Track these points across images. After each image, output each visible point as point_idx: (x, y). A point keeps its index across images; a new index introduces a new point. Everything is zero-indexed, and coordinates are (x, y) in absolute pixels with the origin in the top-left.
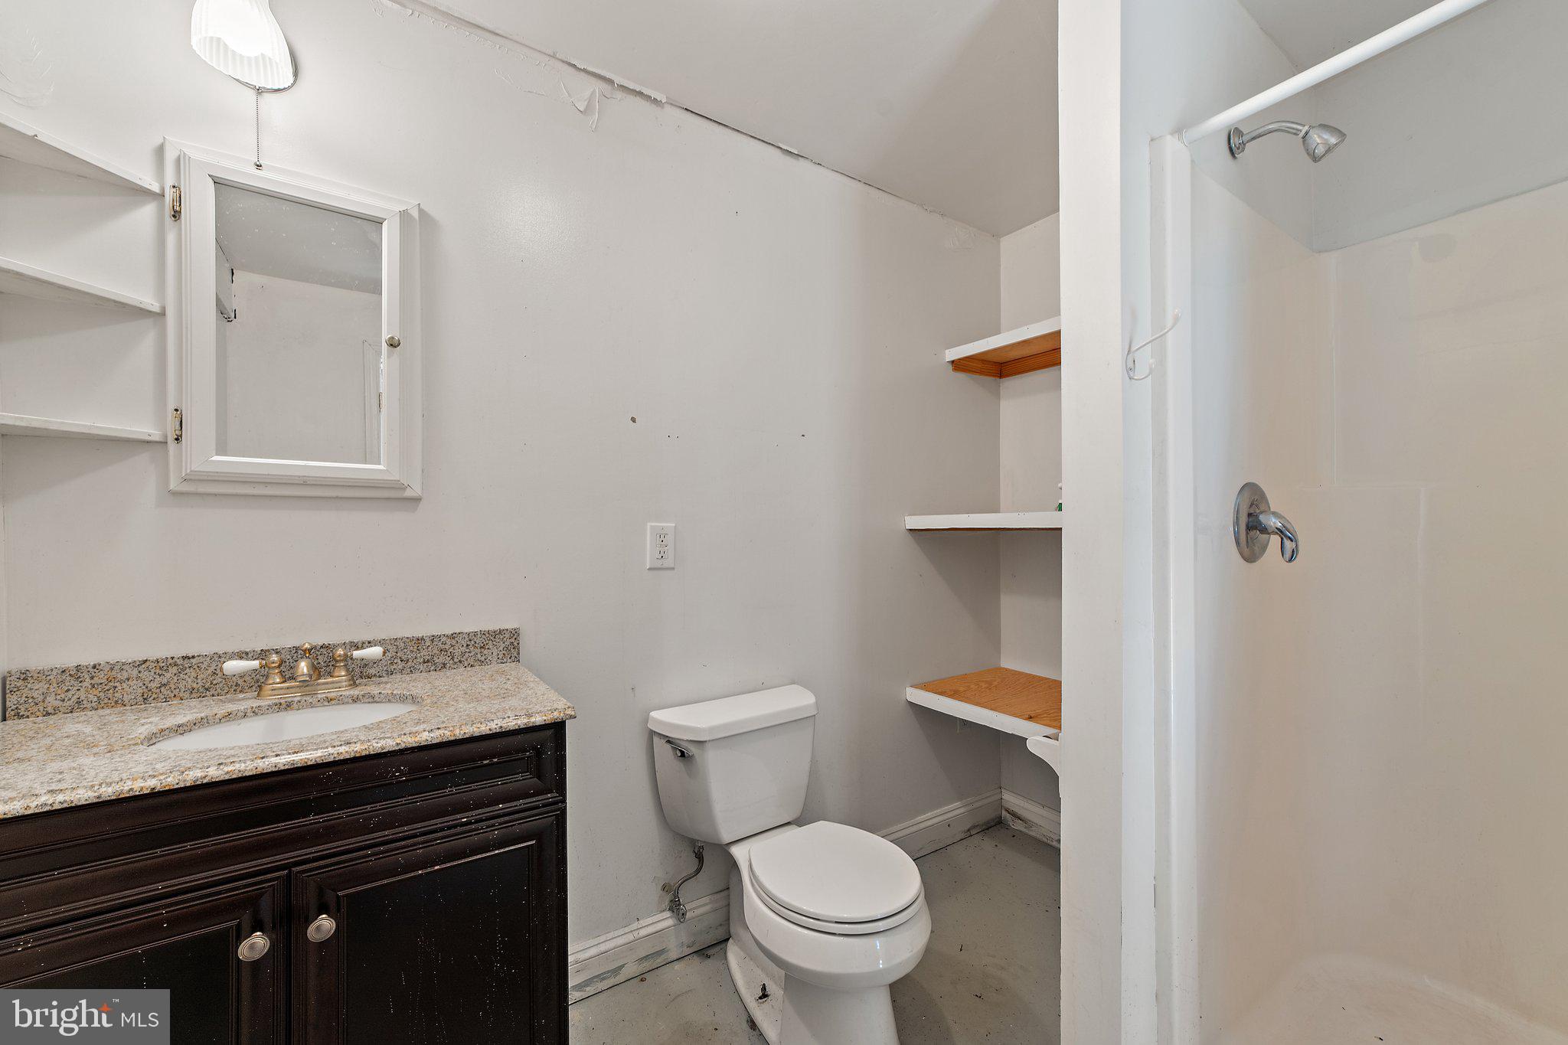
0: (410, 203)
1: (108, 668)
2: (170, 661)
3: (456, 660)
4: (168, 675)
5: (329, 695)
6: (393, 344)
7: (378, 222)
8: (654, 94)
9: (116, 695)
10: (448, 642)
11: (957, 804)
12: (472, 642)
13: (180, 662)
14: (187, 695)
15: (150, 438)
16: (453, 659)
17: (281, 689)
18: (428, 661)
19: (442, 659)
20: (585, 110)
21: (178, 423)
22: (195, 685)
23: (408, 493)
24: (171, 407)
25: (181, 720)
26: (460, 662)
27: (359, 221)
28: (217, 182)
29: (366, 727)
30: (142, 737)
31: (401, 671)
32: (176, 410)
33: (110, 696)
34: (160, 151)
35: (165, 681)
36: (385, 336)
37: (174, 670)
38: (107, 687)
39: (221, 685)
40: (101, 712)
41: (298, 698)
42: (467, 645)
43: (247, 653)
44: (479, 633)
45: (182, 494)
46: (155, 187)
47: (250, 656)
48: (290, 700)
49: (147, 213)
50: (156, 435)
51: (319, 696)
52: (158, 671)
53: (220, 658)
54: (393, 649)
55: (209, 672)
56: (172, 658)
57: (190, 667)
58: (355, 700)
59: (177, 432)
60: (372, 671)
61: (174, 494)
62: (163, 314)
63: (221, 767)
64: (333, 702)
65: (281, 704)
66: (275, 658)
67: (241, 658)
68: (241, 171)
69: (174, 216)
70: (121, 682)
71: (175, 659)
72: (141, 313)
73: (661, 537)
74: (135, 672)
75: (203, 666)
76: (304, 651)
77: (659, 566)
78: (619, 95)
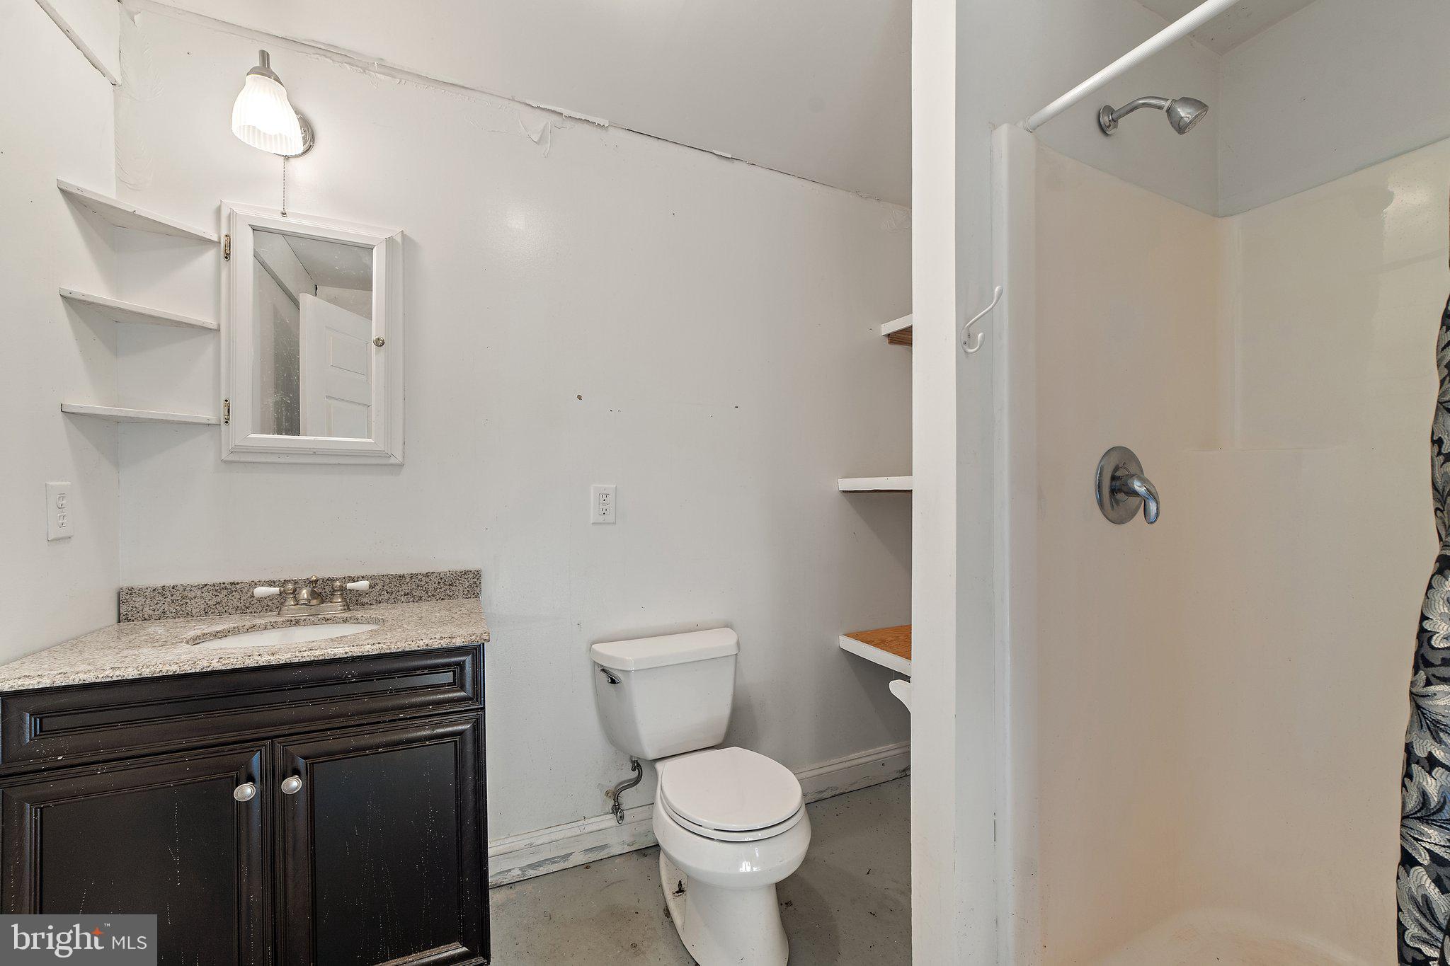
0: (394, 231)
1: (181, 589)
2: (222, 585)
3: (429, 594)
4: (221, 596)
5: (326, 616)
6: (380, 343)
7: (370, 249)
8: (597, 120)
9: (187, 608)
10: (424, 579)
11: (892, 746)
12: (443, 580)
13: (229, 586)
14: (234, 611)
15: (209, 422)
16: (427, 593)
17: (295, 610)
18: (408, 594)
19: (418, 593)
20: (540, 140)
21: (227, 411)
22: (239, 604)
23: (393, 461)
24: (223, 398)
25: (220, 628)
26: (433, 595)
27: (356, 249)
28: (255, 229)
29: (331, 639)
30: (189, 637)
31: (387, 601)
32: (226, 401)
33: (184, 609)
34: (218, 211)
35: (219, 600)
36: (374, 338)
37: (225, 592)
38: (181, 603)
39: (257, 605)
40: (177, 620)
41: (304, 617)
42: (439, 583)
43: (274, 582)
44: (448, 573)
45: (232, 462)
46: (215, 238)
47: (276, 584)
48: (297, 618)
49: (209, 258)
50: (213, 421)
51: (319, 616)
52: (214, 593)
53: (256, 584)
54: (380, 583)
55: (249, 595)
56: (224, 583)
57: (235, 591)
58: (345, 621)
59: (226, 417)
60: (365, 600)
61: (226, 462)
62: (219, 330)
63: (221, 660)
64: (329, 621)
65: (291, 621)
66: (290, 586)
67: (270, 586)
68: (272, 220)
69: (226, 258)
70: (191, 599)
71: (226, 585)
72: (204, 330)
73: (604, 496)
74: (199, 593)
75: (244, 591)
76: (312, 582)
77: (601, 521)
78: (569, 124)
